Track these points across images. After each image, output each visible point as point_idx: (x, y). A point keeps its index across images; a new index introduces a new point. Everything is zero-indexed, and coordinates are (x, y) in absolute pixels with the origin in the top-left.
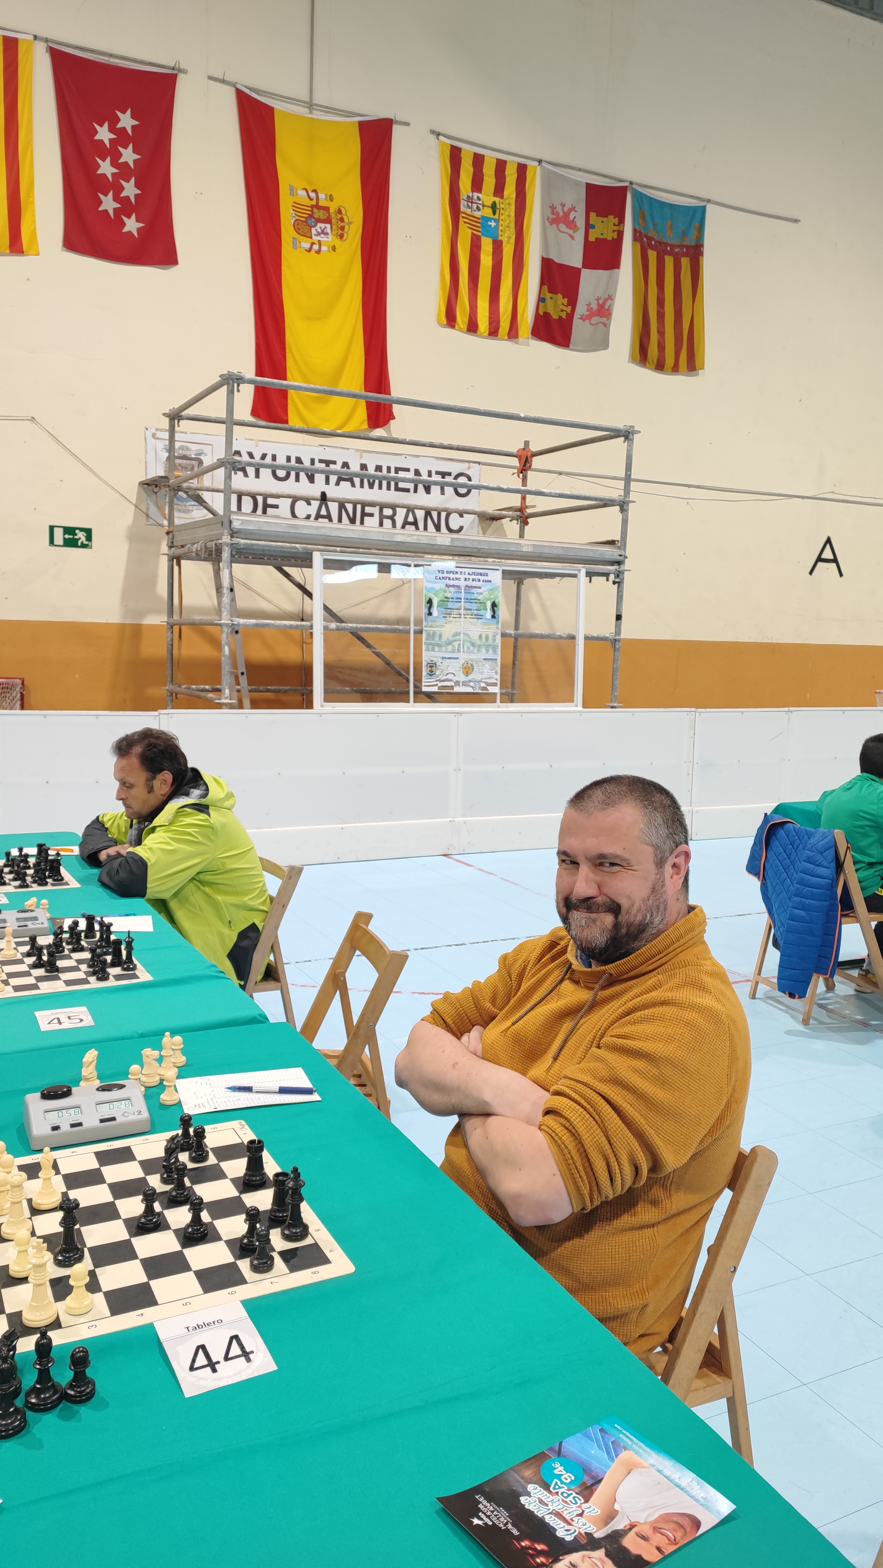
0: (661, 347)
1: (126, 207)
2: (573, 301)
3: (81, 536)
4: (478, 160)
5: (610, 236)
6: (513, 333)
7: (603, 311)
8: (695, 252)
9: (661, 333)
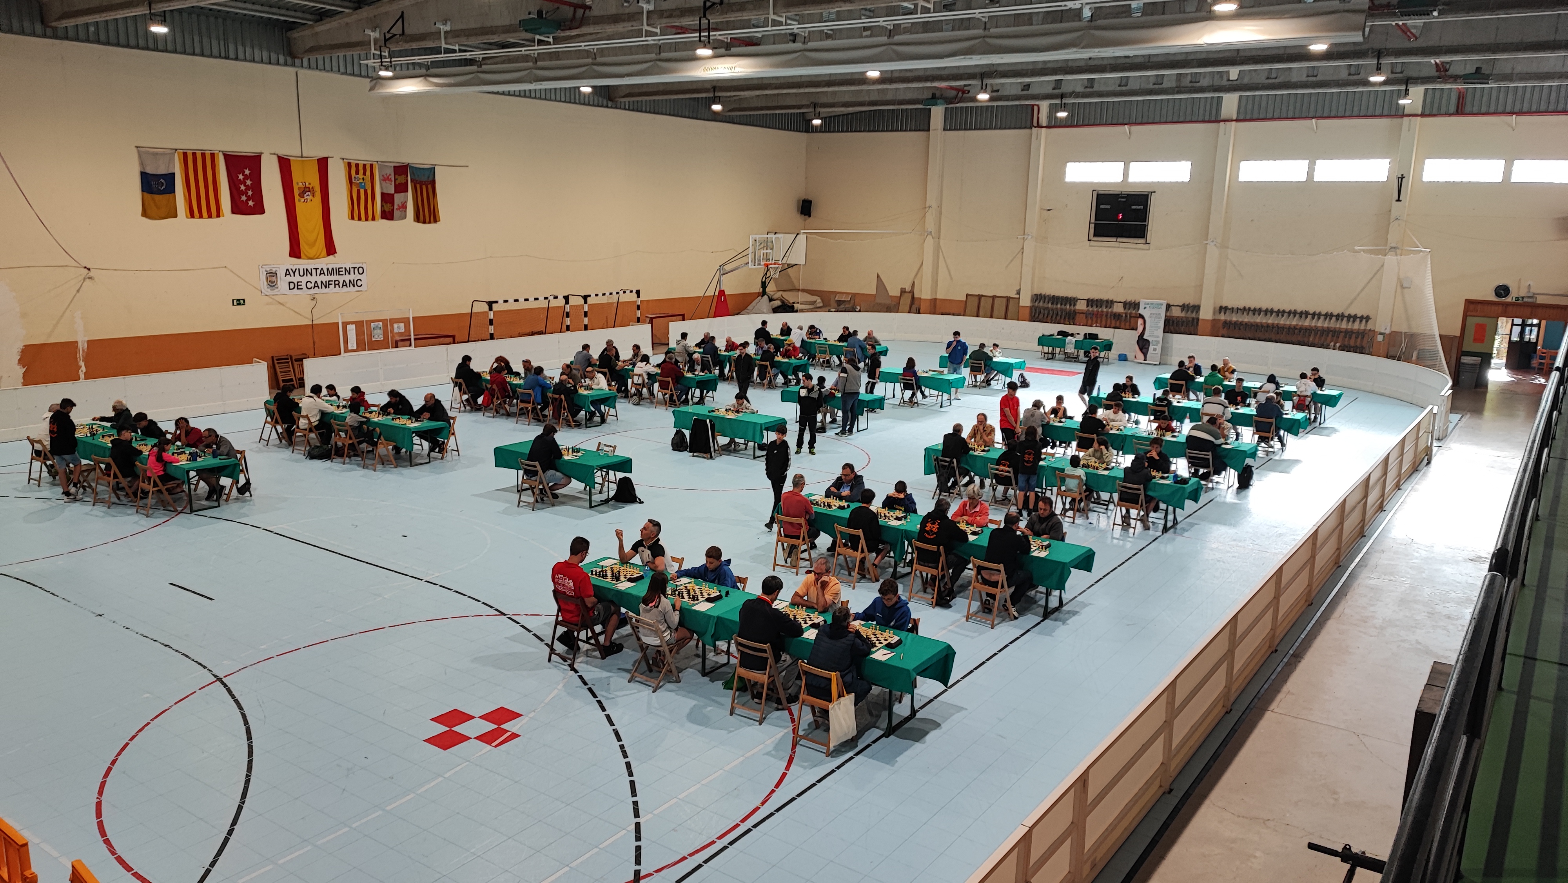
0: (424, 216)
1: (249, 198)
2: (393, 205)
3: (242, 302)
4: (357, 165)
5: (403, 181)
6: (373, 219)
7: (404, 207)
8: (433, 183)
9: (424, 211)
